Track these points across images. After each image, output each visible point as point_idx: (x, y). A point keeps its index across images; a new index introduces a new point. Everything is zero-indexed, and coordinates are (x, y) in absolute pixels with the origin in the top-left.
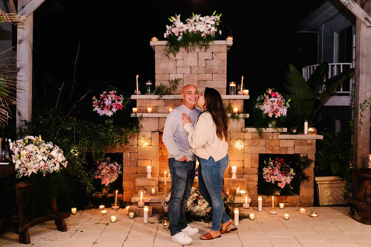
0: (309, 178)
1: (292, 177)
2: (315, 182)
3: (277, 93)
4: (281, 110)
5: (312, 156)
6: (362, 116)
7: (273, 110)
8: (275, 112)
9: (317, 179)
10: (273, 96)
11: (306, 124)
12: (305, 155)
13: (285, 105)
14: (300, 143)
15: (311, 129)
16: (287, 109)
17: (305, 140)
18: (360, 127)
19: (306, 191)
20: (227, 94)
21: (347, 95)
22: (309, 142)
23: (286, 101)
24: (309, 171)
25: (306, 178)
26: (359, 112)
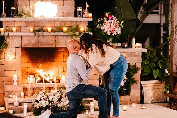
0: (137, 82)
1: (125, 81)
2: (141, 85)
3: (113, 16)
4: (116, 29)
5: (139, 65)
6: (176, 34)
7: (111, 30)
8: (113, 31)
9: (143, 83)
10: (110, 18)
11: (134, 40)
12: (134, 64)
13: (119, 26)
14: (131, 54)
15: (138, 44)
16: (121, 29)
17: (134, 52)
18: (175, 42)
19: (135, 92)
20: (75, 17)
21: (157, 13)
22: (137, 54)
23: (120, 23)
24: (137, 76)
25: (135, 82)
26: (174, 31)
